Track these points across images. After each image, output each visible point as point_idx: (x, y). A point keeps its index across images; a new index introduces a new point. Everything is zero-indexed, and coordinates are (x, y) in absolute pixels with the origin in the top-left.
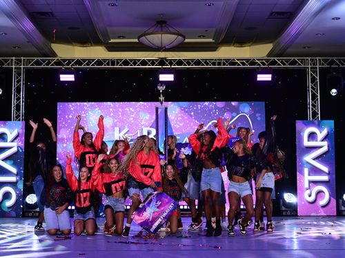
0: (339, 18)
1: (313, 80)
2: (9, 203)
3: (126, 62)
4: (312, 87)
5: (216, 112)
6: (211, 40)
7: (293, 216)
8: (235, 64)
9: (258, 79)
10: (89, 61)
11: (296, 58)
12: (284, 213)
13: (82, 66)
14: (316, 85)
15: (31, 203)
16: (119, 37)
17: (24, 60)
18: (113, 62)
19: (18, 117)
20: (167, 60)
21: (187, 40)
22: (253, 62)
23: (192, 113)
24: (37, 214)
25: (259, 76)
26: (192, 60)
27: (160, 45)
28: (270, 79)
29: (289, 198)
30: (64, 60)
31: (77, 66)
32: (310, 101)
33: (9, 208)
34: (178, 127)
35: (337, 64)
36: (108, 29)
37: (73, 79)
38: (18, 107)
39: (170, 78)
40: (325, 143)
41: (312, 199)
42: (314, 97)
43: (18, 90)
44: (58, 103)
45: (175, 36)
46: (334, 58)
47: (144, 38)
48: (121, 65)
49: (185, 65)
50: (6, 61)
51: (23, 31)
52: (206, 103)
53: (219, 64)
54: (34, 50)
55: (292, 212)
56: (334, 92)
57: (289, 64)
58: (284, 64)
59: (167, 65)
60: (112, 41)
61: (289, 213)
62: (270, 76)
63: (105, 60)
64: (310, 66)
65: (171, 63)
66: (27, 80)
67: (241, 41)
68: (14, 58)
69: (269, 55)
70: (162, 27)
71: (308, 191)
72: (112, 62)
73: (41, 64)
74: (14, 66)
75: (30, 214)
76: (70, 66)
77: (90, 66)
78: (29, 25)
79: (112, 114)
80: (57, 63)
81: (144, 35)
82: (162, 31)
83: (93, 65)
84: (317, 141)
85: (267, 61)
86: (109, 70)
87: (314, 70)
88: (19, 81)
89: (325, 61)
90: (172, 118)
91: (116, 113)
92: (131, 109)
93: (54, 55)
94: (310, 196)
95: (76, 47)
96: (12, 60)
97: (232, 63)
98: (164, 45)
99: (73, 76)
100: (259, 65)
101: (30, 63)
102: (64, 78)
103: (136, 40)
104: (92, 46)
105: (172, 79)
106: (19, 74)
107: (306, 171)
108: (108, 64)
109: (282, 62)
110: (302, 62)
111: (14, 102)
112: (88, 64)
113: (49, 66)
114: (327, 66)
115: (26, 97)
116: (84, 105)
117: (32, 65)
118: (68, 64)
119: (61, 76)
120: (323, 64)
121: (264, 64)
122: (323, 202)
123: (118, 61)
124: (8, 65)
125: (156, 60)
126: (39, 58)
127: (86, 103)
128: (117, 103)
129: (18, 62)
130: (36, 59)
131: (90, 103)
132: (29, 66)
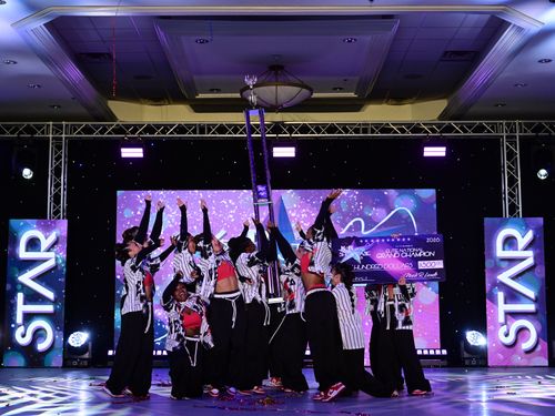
0: (550, 61)
1: (511, 155)
2: (42, 346)
3: (222, 129)
4: (509, 167)
5: (359, 205)
6: (352, 95)
7: (481, 366)
8: (390, 130)
9: (426, 154)
10: (166, 127)
11: (483, 122)
12: (467, 362)
13: (155, 135)
14: (514, 163)
15: (76, 346)
16: (212, 91)
17: (67, 126)
18: (202, 129)
19: (56, 213)
20: (285, 125)
21: (315, 95)
22: (416, 128)
24: (86, 363)
25: (426, 149)
26: (324, 125)
27: (274, 102)
28: (443, 154)
29: (474, 338)
30: (128, 126)
31: (148, 135)
32: (506, 187)
33: (43, 353)
35: (547, 131)
36: (195, 78)
37: (141, 155)
38: (57, 198)
39: (289, 152)
40: (530, 253)
41: (509, 340)
42: (512, 181)
43: (57, 172)
44: (118, 192)
45: (296, 89)
46: (543, 122)
48: (214, 133)
49: (312, 133)
50: (39, 127)
51: (65, 83)
52: (346, 192)
53: (365, 131)
54: (83, 111)
55: (479, 360)
56: (543, 173)
57: (473, 132)
58: (465, 131)
59: (285, 133)
60: (201, 96)
61: (474, 362)
62: (444, 149)
63: (189, 126)
64: (505, 134)
65: (291, 130)
66: (70, 157)
67: (398, 96)
68: (51, 123)
69: (442, 117)
70: (276, 74)
71: (504, 329)
72: (200, 129)
73: (91, 132)
74: (51, 136)
75: (75, 363)
76: (136, 135)
77: (167, 135)
78: (74, 73)
80: (114, 131)
82: (277, 81)
83: (171, 133)
84: (517, 250)
85: (439, 126)
86: (196, 141)
87: (511, 139)
88: (59, 157)
89: (529, 126)
90: (293, 215)
92: (230, 201)
93: (113, 118)
94: (507, 335)
95: (146, 104)
96: (48, 126)
97: (385, 129)
98: (279, 103)
99: (141, 150)
100: (426, 132)
101: (75, 130)
102: (127, 153)
103: (238, 95)
104: (169, 104)
105: (293, 155)
106: (59, 148)
107: (501, 296)
108: (194, 132)
109: (462, 128)
110: (492, 128)
111: (51, 190)
112: (163, 132)
113: (105, 135)
114: (531, 134)
115: (70, 183)
116: (159, 196)
117: (79, 133)
118: (133, 132)
119: (123, 150)
120: (525, 131)
121: (433, 131)
122: (527, 345)
123: (209, 127)
124: (43, 133)
125: (269, 126)
126: (90, 123)
127: (162, 192)
128: (208, 191)
129: (58, 129)
130: (84, 123)
131: (168, 192)
132: (74, 135)
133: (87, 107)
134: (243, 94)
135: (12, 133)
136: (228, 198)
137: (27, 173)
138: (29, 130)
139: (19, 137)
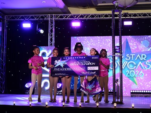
2: (47, 88)
3: (106, 16)
10: (87, 16)
15: (58, 88)
16: (103, 3)
17: (54, 16)
19: (51, 44)
20: (128, 14)
21: (138, 3)
23: (142, 42)
24: (61, 93)
26: (142, 14)
27: (124, 6)
30: (75, 15)
31: (81, 18)
34: (134, 49)
37: (79, 25)
38: (51, 40)
43: (52, 31)
44: (71, 37)
48: (103, 17)
49: (138, 16)
50: (46, 16)
52: (150, 36)
54: (60, 10)
59: (128, 17)
60: (99, 5)
63: (95, 15)
65: (130, 16)
66: (56, 26)
68: (49, 15)
72: (99, 16)
73: (63, 18)
74: (49, 19)
75: (58, 93)
76: (77, 18)
77: (88, 18)
79: (99, 43)
80: (70, 17)
86: (97, 20)
88: (52, 26)
90: (131, 44)
91: (101, 42)
92: (109, 40)
93: (70, 13)
95: (80, 8)
96: (49, 16)
101: (57, 17)
103: (112, 4)
104: (89, 8)
105: (131, 24)
106: (52, 23)
108: (97, 17)
111: (49, 37)
112: (86, 17)
113: (67, 18)
115: (55, 34)
117: (58, 18)
118: (76, 17)
119: (73, 23)
123: (102, 15)
124: (47, 18)
125: (122, 14)
126: (62, 15)
127: (85, 37)
128: (101, 37)
129: (52, 17)
130: (60, 15)
131: (88, 37)
132: (57, 19)
133: (61, 9)
134: (114, 3)
135: (37, 18)
136: (108, 39)
137: (42, 31)
138: (42, 17)
139: (39, 20)
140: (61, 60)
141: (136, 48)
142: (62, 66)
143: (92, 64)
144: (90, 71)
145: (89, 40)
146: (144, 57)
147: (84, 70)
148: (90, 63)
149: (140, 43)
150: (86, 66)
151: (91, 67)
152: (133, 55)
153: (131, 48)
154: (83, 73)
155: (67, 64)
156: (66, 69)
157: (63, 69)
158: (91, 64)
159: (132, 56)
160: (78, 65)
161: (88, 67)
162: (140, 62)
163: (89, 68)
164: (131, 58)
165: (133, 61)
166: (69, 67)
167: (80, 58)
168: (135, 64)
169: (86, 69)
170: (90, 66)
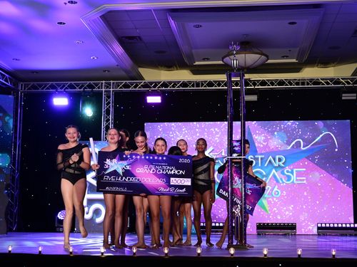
2: (99, 220)
3: (210, 84)
5: (299, 131)
6: (294, 60)
8: (319, 83)
9: (343, 98)
10: (175, 84)
13: (169, 88)
16: (204, 60)
17: (113, 83)
20: (250, 81)
21: (269, 61)
22: (337, 82)
23: (276, 133)
25: (343, 95)
26: (276, 81)
27: (243, 65)
28: (355, 98)
30: (151, 83)
31: (164, 88)
33: (100, 224)
34: (262, 146)
36: (193, 51)
37: (160, 101)
39: (254, 98)
43: (108, 112)
44: (145, 124)
45: (258, 56)
47: (227, 58)
48: (205, 87)
49: (269, 85)
50: (97, 85)
52: (290, 123)
53: (303, 84)
54: (123, 74)
59: (251, 86)
60: (197, 63)
62: (355, 95)
63: (190, 82)
65: (255, 84)
66: (116, 102)
67: (325, 62)
68: (104, 82)
69: (354, 74)
70: (245, 47)
72: (197, 84)
73: (129, 87)
74: (104, 90)
76: (156, 89)
77: (176, 88)
78: (119, 49)
80: (143, 86)
81: (228, 55)
82: (245, 51)
83: (178, 87)
85: (352, 80)
86: (194, 92)
88: (109, 103)
90: (256, 138)
92: (216, 129)
93: (142, 79)
95: (162, 70)
96: (102, 83)
97: (316, 82)
99: (160, 98)
100: (344, 84)
101: (118, 86)
102: (151, 99)
103: (221, 62)
104: (177, 69)
105: (256, 99)
106: (109, 97)
108: (193, 86)
111: (103, 123)
112: (173, 86)
113: (137, 89)
116: (171, 126)
117: (121, 88)
118: (154, 87)
119: (148, 98)
121: (348, 83)
123: (202, 83)
124: (99, 88)
126: (127, 82)
128: (202, 123)
129: (108, 86)
130: (124, 82)
132: (118, 89)
133: (126, 71)
134: (225, 60)
135: (80, 88)
136: (216, 126)
137: (89, 113)
138: (90, 86)
139: (84, 91)
140: (118, 161)
141: (265, 144)
142: (120, 171)
143: (179, 172)
144: (176, 186)
145: (180, 131)
146: (280, 160)
147: (163, 183)
148: (174, 171)
149: (273, 134)
150: (168, 177)
151: (177, 179)
152: (260, 157)
153: (256, 144)
154: (162, 189)
155: (130, 169)
156: (129, 179)
157: (122, 179)
158: (176, 172)
159: (258, 159)
160: (151, 172)
161: (172, 179)
162: (274, 171)
163: (174, 181)
164: (257, 164)
165: (259, 168)
166: (134, 176)
167: (156, 158)
168: (264, 174)
169: (168, 181)
170: (175, 176)
